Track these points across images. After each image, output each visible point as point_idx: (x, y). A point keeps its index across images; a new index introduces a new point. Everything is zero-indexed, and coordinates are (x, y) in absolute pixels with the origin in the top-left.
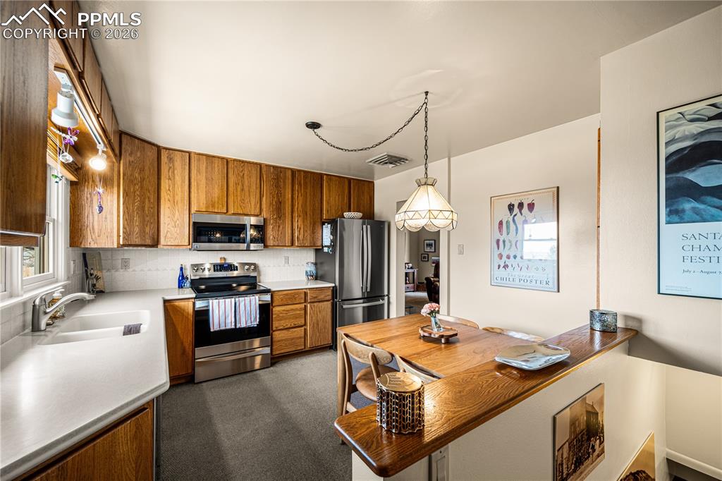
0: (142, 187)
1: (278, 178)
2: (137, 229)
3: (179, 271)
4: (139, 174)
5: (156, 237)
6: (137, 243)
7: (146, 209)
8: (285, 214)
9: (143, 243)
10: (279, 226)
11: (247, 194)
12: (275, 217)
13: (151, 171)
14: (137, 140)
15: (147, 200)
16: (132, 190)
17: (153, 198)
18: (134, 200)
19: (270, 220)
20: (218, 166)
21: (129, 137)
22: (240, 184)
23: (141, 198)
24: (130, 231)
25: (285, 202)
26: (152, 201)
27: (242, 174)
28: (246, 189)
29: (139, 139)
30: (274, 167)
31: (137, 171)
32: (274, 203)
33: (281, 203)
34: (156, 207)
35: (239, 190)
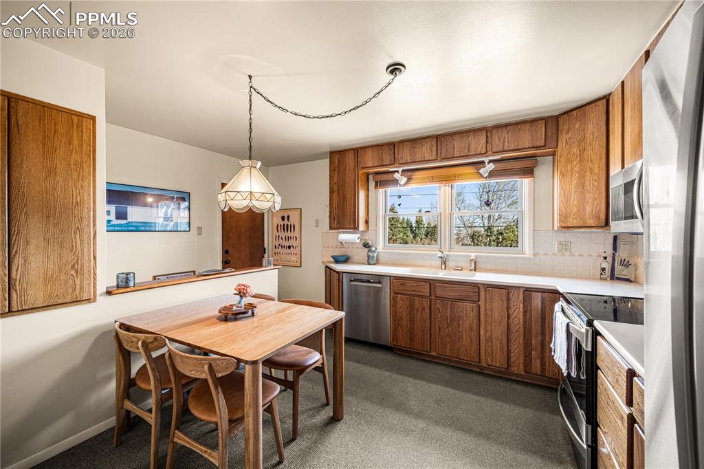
0: (581, 160)
4: (579, 146)
7: (588, 183)
14: (575, 112)
15: (589, 171)
16: (568, 169)
18: (572, 178)
21: (565, 116)
23: (580, 173)
29: (576, 109)
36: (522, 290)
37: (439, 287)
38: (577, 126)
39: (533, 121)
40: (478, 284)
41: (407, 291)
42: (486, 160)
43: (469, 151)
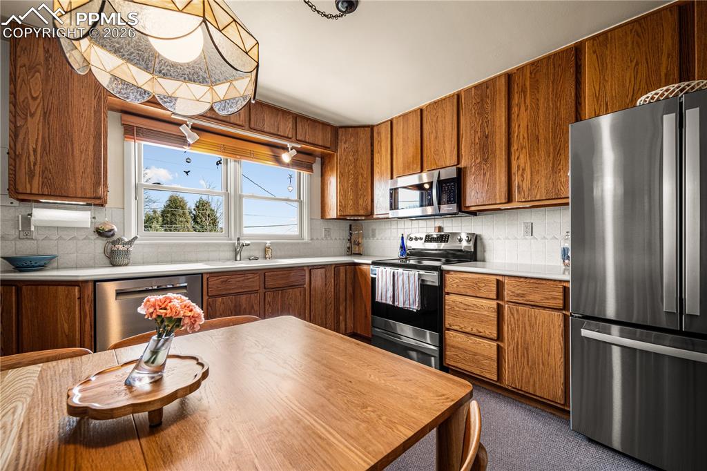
0: (355, 167)
1: (482, 100)
2: (351, 202)
3: (400, 241)
4: (353, 155)
5: (369, 208)
6: (352, 214)
7: (360, 184)
8: (494, 152)
9: (357, 214)
10: (484, 174)
11: (441, 141)
12: (478, 161)
13: (365, 150)
14: (351, 129)
15: (360, 177)
16: (347, 170)
17: (366, 173)
18: (349, 178)
19: (471, 167)
20: (413, 121)
21: (343, 129)
22: (434, 131)
23: (354, 176)
24: (345, 205)
25: (494, 133)
26: (365, 176)
27: (435, 119)
28: (440, 135)
29: (351, 127)
30: (475, 87)
31: (351, 154)
32: (477, 140)
33: (487, 137)
34: (370, 181)
35: (432, 139)
36: (333, 266)
37: (270, 276)
38: (352, 140)
39: (325, 125)
40: (303, 266)
41: (230, 290)
42: (289, 145)
43: (278, 130)
